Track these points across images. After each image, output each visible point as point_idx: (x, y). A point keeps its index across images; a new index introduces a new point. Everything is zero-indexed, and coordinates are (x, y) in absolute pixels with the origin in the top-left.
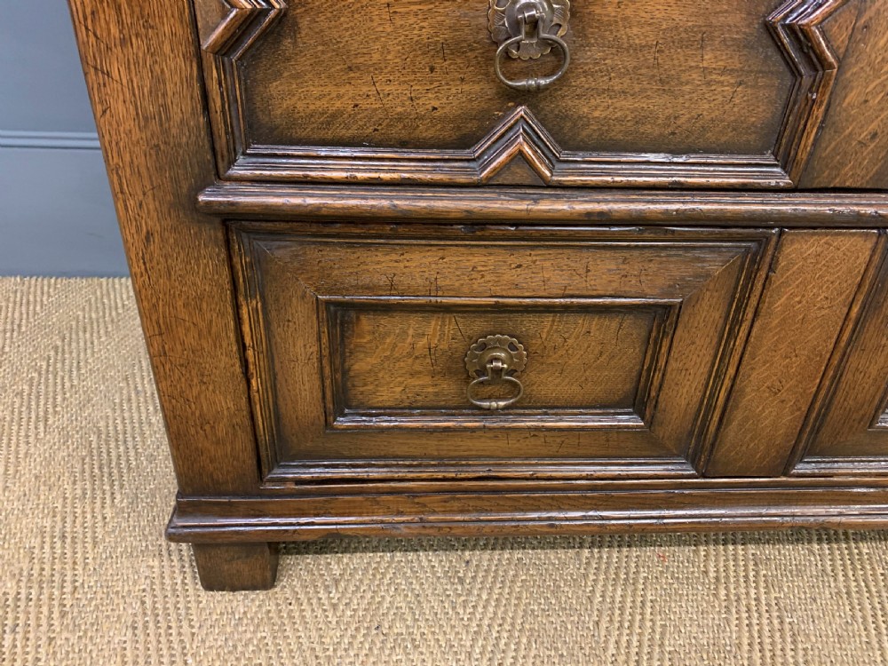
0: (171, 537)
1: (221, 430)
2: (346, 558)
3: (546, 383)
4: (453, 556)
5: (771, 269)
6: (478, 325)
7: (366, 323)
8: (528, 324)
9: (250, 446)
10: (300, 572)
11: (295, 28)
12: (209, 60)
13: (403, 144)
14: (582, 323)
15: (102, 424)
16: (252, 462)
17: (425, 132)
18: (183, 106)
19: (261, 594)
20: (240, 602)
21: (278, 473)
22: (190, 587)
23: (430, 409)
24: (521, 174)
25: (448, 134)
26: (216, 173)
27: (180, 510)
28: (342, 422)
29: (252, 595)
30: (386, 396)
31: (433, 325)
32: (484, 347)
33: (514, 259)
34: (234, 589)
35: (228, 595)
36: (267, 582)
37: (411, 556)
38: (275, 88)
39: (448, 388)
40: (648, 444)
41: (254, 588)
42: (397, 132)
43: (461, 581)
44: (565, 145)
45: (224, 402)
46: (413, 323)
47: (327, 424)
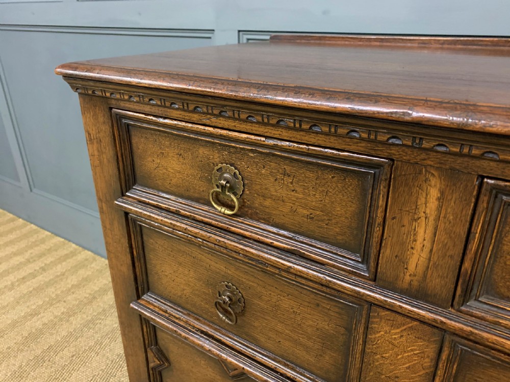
11: (171, 369)
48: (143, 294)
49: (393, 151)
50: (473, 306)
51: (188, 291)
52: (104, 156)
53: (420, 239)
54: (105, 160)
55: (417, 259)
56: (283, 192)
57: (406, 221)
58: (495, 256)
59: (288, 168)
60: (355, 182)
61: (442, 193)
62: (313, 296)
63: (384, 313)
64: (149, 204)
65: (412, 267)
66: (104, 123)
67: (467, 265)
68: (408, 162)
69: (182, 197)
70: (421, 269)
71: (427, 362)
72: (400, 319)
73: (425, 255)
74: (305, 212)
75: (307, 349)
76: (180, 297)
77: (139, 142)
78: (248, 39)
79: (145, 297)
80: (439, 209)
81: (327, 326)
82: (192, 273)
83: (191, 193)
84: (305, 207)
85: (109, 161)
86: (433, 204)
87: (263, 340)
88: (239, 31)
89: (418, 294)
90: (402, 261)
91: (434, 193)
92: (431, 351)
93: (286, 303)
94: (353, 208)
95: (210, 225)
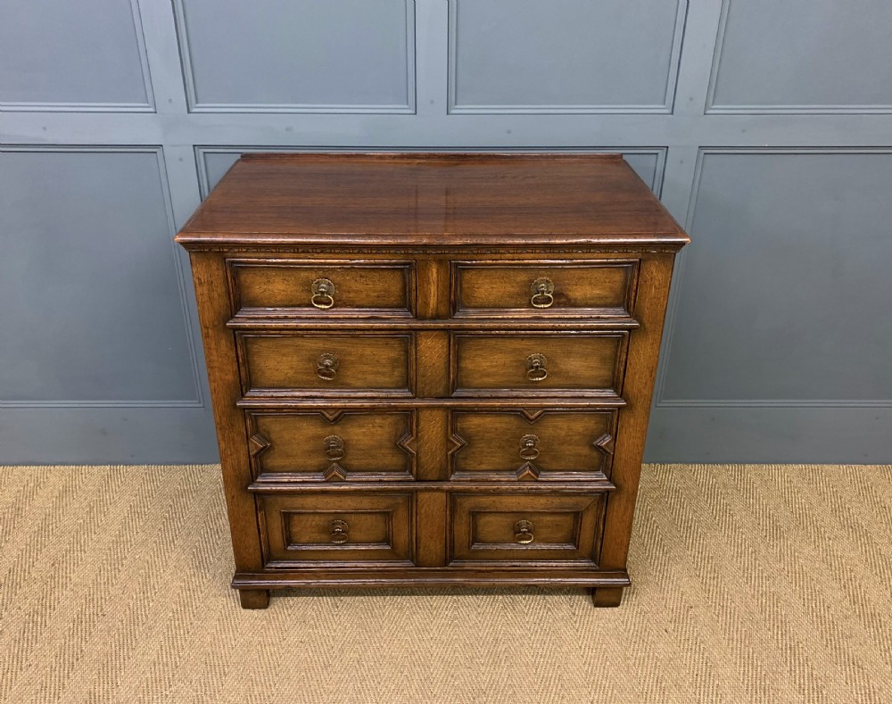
0: (233, 587)
1: (251, 551)
2: (295, 599)
3: (356, 535)
4: (336, 598)
5: (417, 501)
6: (331, 518)
7: (296, 517)
8: (347, 517)
9: (260, 556)
10: (278, 604)
11: (274, 448)
12: (252, 457)
13: (303, 472)
14: (364, 517)
15: (197, 544)
16: (259, 560)
17: (309, 468)
18: (244, 467)
19: (263, 611)
20: (255, 613)
21: (269, 565)
22: (238, 608)
23: (319, 543)
24: (335, 479)
25: (316, 469)
26: (252, 480)
27: (236, 577)
28: (289, 548)
29: (260, 611)
30: (304, 539)
31: (317, 518)
32: (333, 524)
33: (339, 499)
34: (253, 608)
35: (251, 611)
36: (265, 606)
37: (320, 598)
38: (268, 461)
39: (324, 537)
40: (394, 555)
41: (260, 608)
42: (302, 469)
43: (337, 607)
44: (348, 471)
45: (252, 542)
46: (311, 518)
47: (285, 549)
48: (246, 391)
49: (416, 256)
50: (459, 315)
51: (291, 373)
52: (215, 293)
53: (432, 291)
54: (216, 296)
55: (433, 301)
56: (360, 287)
57: (425, 286)
58: (461, 291)
59: (363, 274)
60: (399, 273)
61: (438, 270)
62: (383, 340)
63: (422, 333)
64: (259, 318)
65: (431, 306)
66: (217, 269)
67: (452, 297)
68: (422, 260)
69: (286, 306)
70: (435, 305)
71: (445, 350)
72: (430, 333)
73: (436, 298)
74: (375, 294)
75: (383, 374)
76: (284, 380)
77: (246, 278)
78: (205, 153)
79: (248, 394)
80: (438, 277)
81: (393, 354)
82: (295, 358)
83: (294, 303)
84: (375, 291)
85: (219, 296)
86: (435, 275)
87: (354, 382)
88: (194, 146)
89: (436, 317)
90: (427, 304)
91: (434, 270)
92: (445, 343)
93: (368, 351)
94: (399, 286)
95: (313, 318)
